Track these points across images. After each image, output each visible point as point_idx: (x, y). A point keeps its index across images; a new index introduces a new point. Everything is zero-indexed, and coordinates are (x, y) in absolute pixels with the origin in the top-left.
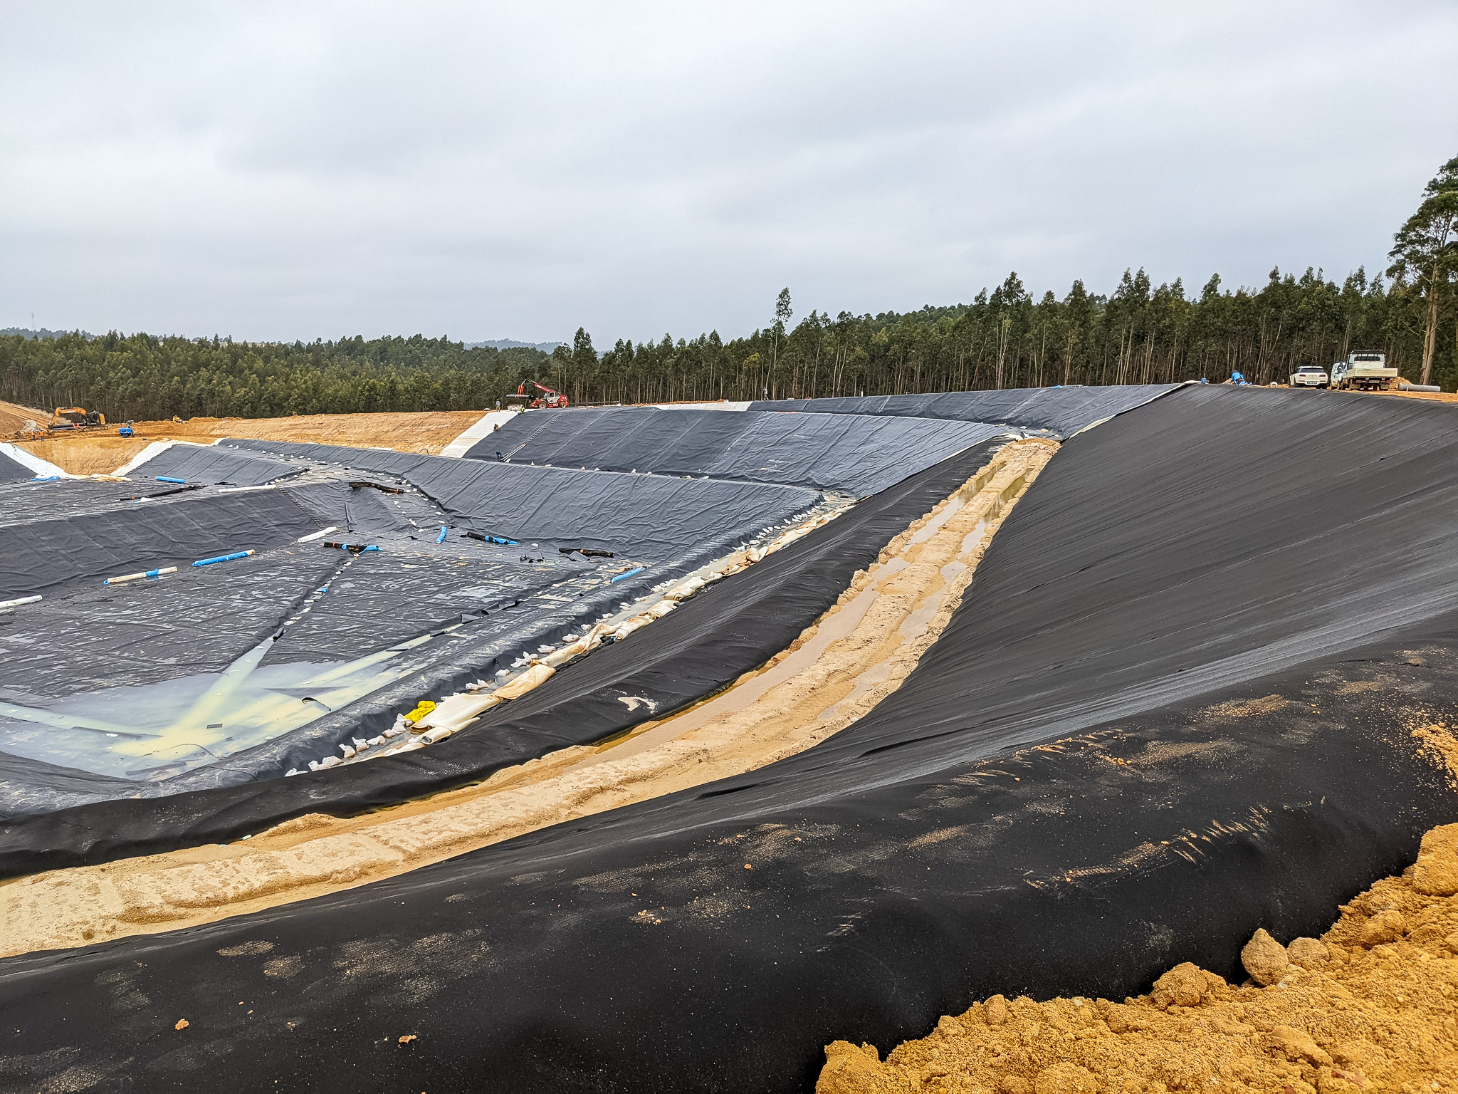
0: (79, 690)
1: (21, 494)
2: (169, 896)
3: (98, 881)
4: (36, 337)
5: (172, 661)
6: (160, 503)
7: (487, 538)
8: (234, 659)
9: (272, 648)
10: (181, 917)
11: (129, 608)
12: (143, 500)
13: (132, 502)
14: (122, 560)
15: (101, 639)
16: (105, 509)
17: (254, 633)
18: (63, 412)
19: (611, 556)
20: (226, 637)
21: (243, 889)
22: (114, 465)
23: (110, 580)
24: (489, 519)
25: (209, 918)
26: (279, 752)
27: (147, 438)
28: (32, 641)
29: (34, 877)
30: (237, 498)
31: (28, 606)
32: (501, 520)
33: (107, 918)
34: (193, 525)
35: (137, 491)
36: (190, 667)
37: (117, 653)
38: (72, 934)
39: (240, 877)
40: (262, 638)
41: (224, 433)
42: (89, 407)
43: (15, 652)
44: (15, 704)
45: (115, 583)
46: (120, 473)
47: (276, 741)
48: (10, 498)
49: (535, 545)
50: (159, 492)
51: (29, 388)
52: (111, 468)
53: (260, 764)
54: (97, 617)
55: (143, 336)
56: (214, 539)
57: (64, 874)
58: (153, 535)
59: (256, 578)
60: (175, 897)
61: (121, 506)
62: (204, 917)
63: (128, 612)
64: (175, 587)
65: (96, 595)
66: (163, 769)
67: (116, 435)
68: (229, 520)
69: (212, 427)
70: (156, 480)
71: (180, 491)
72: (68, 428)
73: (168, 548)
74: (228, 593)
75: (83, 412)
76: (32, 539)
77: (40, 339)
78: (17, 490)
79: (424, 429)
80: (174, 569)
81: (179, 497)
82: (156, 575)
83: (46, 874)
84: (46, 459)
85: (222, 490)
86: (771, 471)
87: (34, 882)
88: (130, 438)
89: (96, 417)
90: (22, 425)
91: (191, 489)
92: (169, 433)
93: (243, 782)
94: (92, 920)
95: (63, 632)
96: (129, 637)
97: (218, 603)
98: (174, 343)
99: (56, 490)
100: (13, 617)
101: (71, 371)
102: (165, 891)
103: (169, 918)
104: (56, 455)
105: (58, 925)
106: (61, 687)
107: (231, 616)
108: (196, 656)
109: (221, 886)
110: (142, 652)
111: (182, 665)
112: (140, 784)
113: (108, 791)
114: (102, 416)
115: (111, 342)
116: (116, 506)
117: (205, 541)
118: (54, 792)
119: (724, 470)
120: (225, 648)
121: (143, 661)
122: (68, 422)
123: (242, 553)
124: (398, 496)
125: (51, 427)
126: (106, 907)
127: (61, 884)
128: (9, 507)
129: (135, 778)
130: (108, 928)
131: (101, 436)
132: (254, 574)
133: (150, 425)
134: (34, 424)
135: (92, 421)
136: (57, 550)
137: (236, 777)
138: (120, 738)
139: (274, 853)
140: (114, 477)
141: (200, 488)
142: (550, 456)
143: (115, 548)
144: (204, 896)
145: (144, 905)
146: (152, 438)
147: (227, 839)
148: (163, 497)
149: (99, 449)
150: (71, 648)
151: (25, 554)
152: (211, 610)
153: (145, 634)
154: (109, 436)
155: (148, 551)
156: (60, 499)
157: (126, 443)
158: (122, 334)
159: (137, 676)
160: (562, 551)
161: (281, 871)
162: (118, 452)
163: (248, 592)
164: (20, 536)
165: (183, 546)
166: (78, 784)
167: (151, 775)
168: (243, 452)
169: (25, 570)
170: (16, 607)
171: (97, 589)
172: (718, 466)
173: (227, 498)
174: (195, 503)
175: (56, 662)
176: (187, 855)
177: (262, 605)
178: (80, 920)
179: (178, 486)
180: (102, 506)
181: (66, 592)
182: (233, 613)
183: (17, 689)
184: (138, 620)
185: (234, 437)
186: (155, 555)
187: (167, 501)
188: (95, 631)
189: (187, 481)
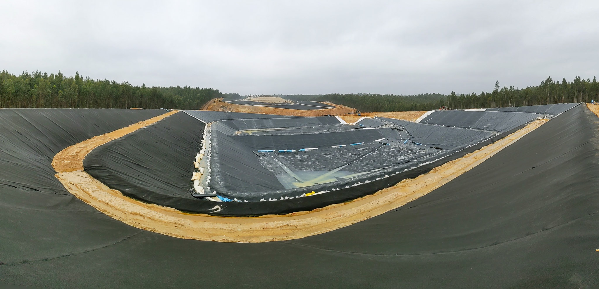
5: (324, 166)
6: (355, 130)
7: (415, 143)
8: (335, 168)
12: (352, 130)
15: (318, 159)
17: (345, 163)
19: (442, 149)
20: (339, 162)
22: (354, 121)
23: (332, 146)
24: (418, 138)
28: (307, 157)
31: (315, 150)
32: (420, 138)
35: (354, 127)
37: (317, 162)
43: (302, 159)
46: (354, 123)
49: (425, 145)
54: (322, 154)
56: (358, 139)
61: (348, 130)
63: (328, 154)
64: (342, 149)
70: (359, 125)
71: (361, 128)
73: (348, 140)
74: (350, 152)
79: (414, 115)
80: (346, 145)
82: (342, 146)
84: (344, 120)
85: (369, 128)
86: (487, 127)
91: (364, 127)
92: (367, 115)
95: (314, 156)
96: (323, 159)
97: (346, 154)
99: (341, 126)
106: (300, 168)
108: (329, 166)
110: (321, 163)
111: (325, 168)
117: (356, 140)
119: (475, 127)
120: (336, 165)
121: (319, 165)
123: (361, 143)
124: (401, 131)
132: (359, 148)
138: (297, 181)
140: (352, 124)
142: (437, 122)
143: (339, 139)
149: (353, 118)
150: (311, 160)
152: (343, 156)
153: (326, 159)
155: (343, 141)
159: (315, 168)
160: (431, 147)
163: (354, 153)
165: (352, 140)
168: (378, 120)
169: (318, 142)
170: (312, 149)
171: (328, 148)
172: (474, 126)
173: (368, 130)
175: (305, 162)
177: (354, 156)
180: (345, 130)
181: (323, 148)
182: (346, 157)
183: (294, 166)
184: (328, 156)
187: (357, 130)
188: (318, 157)
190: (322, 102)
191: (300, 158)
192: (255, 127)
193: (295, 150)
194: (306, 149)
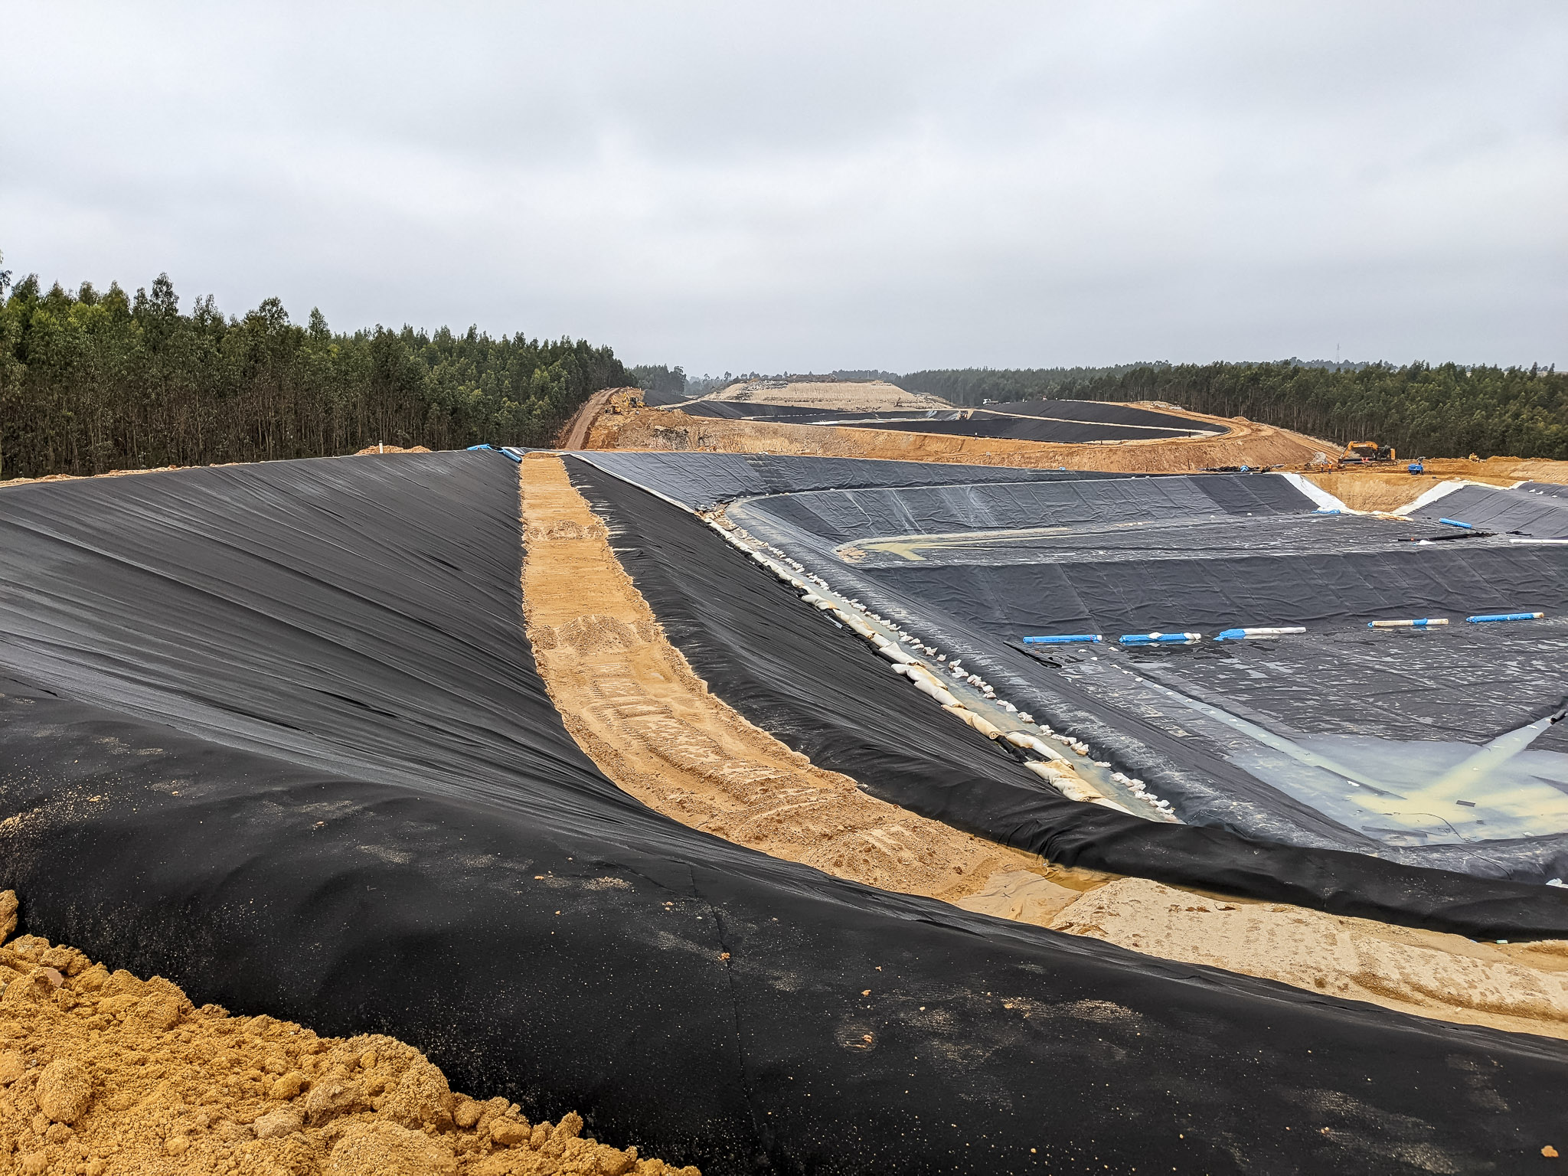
0: (1327, 730)
1: (1301, 525)
2: (1408, 975)
3: (1335, 932)
4: (1339, 369)
5: (1429, 720)
6: (1440, 548)
8: (1500, 734)
9: (1548, 730)
10: (1417, 1003)
11: (1390, 655)
12: (1423, 543)
13: (1411, 543)
14: (1390, 604)
15: (1357, 682)
16: (1381, 548)
17: (1528, 709)
18: (1356, 446)
20: (1493, 706)
21: (1492, 999)
22: (1397, 503)
23: (1375, 623)
25: (1448, 1016)
26: (1542, 854)
27: (1437, 476)
28: (1290, 671)
29: (1274, 905)
30: (1531, 551)
31: (1291, 637)
33: (1340, 973)
34: (1474, 576)
35: (1418, 533)
36: (1448, 731)
37: (1371, 700)
38: (1303, 976)
39: (1490, 984)
40: (1537, 717)
41: (1527, 476)
42: (1380, 441)
43: (1273, 679)
44: (1266, 729)
45: (1379, 627)
46: (1402, 512)
47: (1541, 840)
48: (1290, 528)
50: (1441, 536)
51: (1325, 420)
52: (1394, 506)
53: (1517, 861)
54: (1357, 659)
55: (1450, 366)
56: (1497, 594)
57: (1305, 913)
58: (1427, 581)
59: (1540, 646)
60: (1414, 979)
61: (1398, 547)
62: (1443, 1012)
63: (1389, 659)
64: (1443, 641)
65: (1359, 636)
66: (1402, 834)
67: (1405, 472)
68: (1517, 575)
69: (1513, 468)
70: (1442, 521)
71: (1465, 536)
72: (1357, 462)
73: (1443, 597)
74: (1504, 658)
75: (1375, 446)
76: (1305, 571)
77: (1342, 371)
78: (1299, 521)
80: (1445, 621)
81: (1462, 543)
82: (1424, 625)
83: (1287, 906)
84: (1330, 492)
85: (1515, 540)
87: (1274, 911)
88: (1419, 476)
89: (1388, 451)
90: (1312, 456)
91: (1478, 535)
92: (1461, 473)
93: (1494, 877)
94: (1327, 970)
95: (1320, 667)
96: (1387, 686)
97: (1490, 667)
98: (1481, 373)
99: (1334, 523)
100: (1275, 644)
101: (1368, 403)
102: (1404, 968)
103: (1404, 998)
104: (1340, 489)
105: (1293, 962)
106: (1310, 722)
107: (1503, 684)
108: (1456, 721)
109: (1466, 985)
110: (1397, 704)
111: (1439, 727)
112: (1377, 844)
113: (1344, 841)
114: (1393, 450)
115: (1416, 373)
116: (1392, 546)
117: (1484, 596)
118: (1293, 826)
120: (1489, 718)
121: (1397, 715)
122: (1356, 456)
123: (1527, 615)
125: (1340, 461)
126: (1340, 961)
127: (1299, 921)
128: (1288, 537)
129: (1371, 835)
130: (1340, 983)
131: (1389, 472)
132: (1538, 641)
133: (1442, 462)
134: (1324, 456)
135: (1381, 456)
136: (1327, 585)
137: (1486, 867)
138: (1361, 789)
139: (1534, 972)
140: (1395, 516)
141: (1487, 535)
143: (1385, 590)
144: (1446, 990)
145: (1380, 974)
146: (1443, 477)
147: (1479, 936)
148: (1445, 542)
149: (1384, 485)
150: (1327, 686)
151: (1297, 585)
152: (1480, 673)
153: (1403, 686)
154: (1396, 472)
155: (1420, 598)
156: (1339, 534)
157: (1414, 481)
158: (1428, 364)
159: (1387, 729)
161: (1540, 995)
162: (1404, 490)
163: (1528, 662)
164: (1295, 567)
165: (1460, 597)
166: (1314, 825)
167: (1388, 837)
168: (1547, 498)
169: (1295, 600)
170: (1280, 635)
171: (1359, 630)
173: (1519, 549)
174: (1481, 552)
175: (1309, 697)
176: (1431, 938)
177: (1543, 678)
178: (1314, 965)
179: (1463, 532)
180: (1380, 545)
181: (1329, 628)
182: (1506, 681)
183: (1269, 715)
184: (1398, 670)
185: (1539, 481)
186: (1425, 604)
187: (1448, 546)
188: (1353, 673)
189: (1475, 527)
190: (1133, 406)
191: (1263, 676)
192: (907, 526)
193: (1198, 636)
194: (1247, 631)
